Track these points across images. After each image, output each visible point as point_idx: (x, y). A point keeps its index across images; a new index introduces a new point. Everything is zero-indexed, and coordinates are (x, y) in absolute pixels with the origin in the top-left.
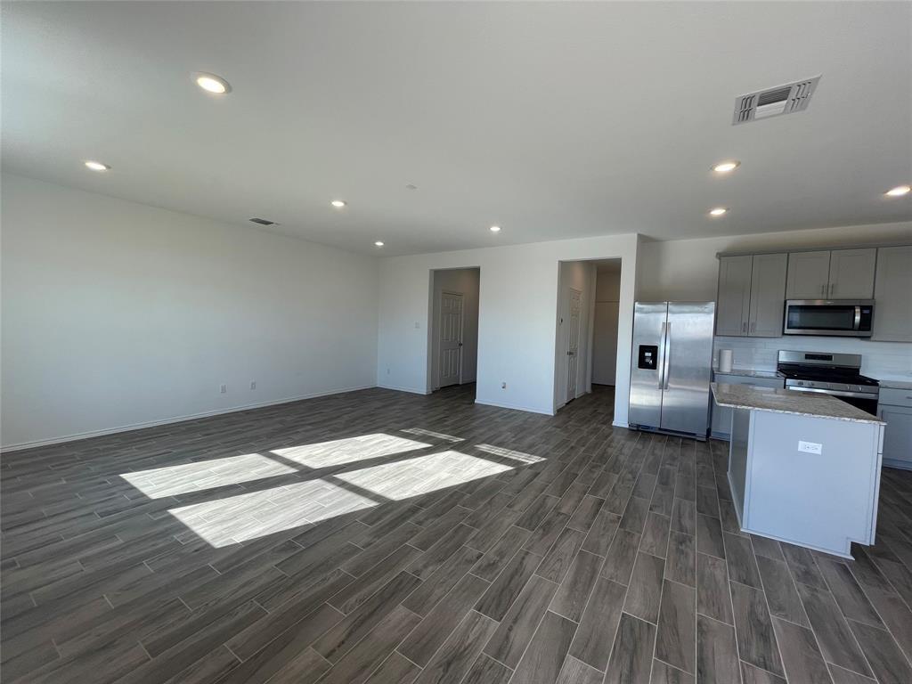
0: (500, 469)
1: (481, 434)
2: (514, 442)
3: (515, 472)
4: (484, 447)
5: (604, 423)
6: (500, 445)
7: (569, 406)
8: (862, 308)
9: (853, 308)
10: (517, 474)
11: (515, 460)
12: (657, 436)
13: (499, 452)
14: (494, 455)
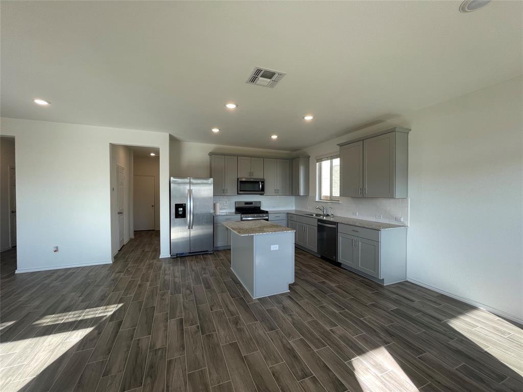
0: (77, 336)
1: (38, 307)
2: (83, 301)
3: (96, 332)
4: (48, 320)
5: (154, 258)
6: (67, 310)
7: (122, 252)
8: (262, 182)
9: (259, 182)
10: (99, 334)
11: (92, 319)
12: (189, 257)
13: (70, 317)
14: (64, 324)
